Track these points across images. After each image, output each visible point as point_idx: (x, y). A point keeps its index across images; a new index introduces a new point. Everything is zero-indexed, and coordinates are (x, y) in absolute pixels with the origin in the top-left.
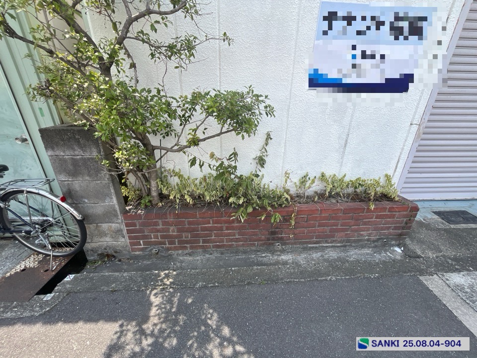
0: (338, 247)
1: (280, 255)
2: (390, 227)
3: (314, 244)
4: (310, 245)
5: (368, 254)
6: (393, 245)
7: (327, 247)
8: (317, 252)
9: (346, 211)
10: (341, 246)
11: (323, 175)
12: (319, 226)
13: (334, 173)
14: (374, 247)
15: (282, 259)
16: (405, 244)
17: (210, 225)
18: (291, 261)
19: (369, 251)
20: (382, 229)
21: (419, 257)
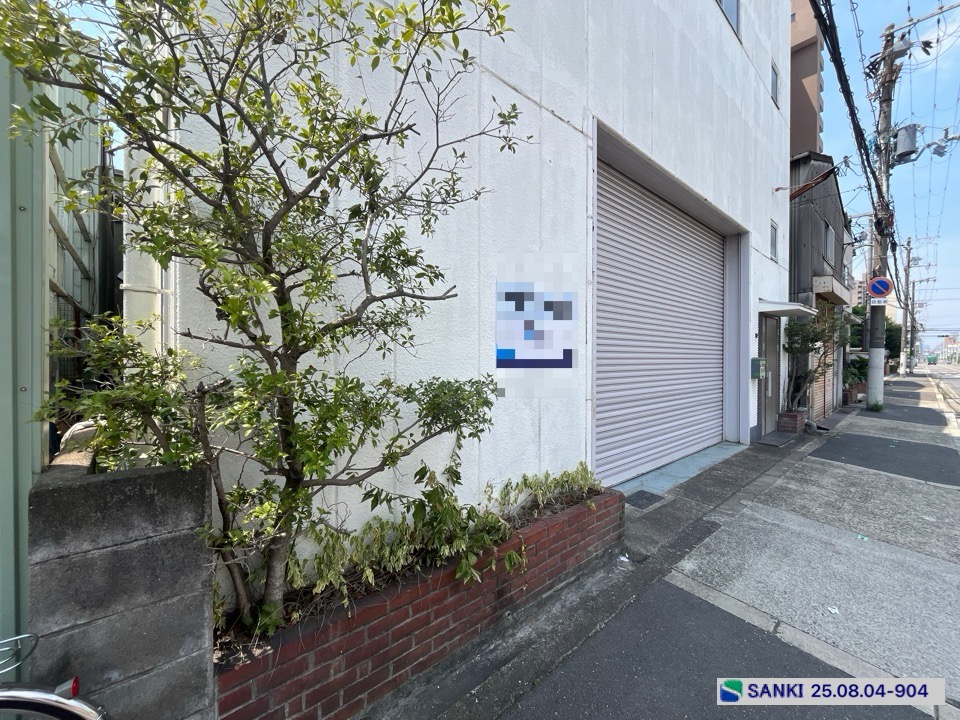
0: (572, 583)
1: (513, 635)
2: (609, 530)
3: (549, 589)
4: (544, 596)
5: (604, 578)
6: (617, 556)
7: (562, 588)
8: (553, 605)
9: (570, 522)
10: (575, 581)
11: (525, 480)
12: (550, 556)
13: (535, 472)
14: (603, 566)
15: (521, 638)
16: (627, 548)
17: (408, 620)
18: (534, 635)
19: (600, 574)
20: (605, 534)
21: (647, 557)
